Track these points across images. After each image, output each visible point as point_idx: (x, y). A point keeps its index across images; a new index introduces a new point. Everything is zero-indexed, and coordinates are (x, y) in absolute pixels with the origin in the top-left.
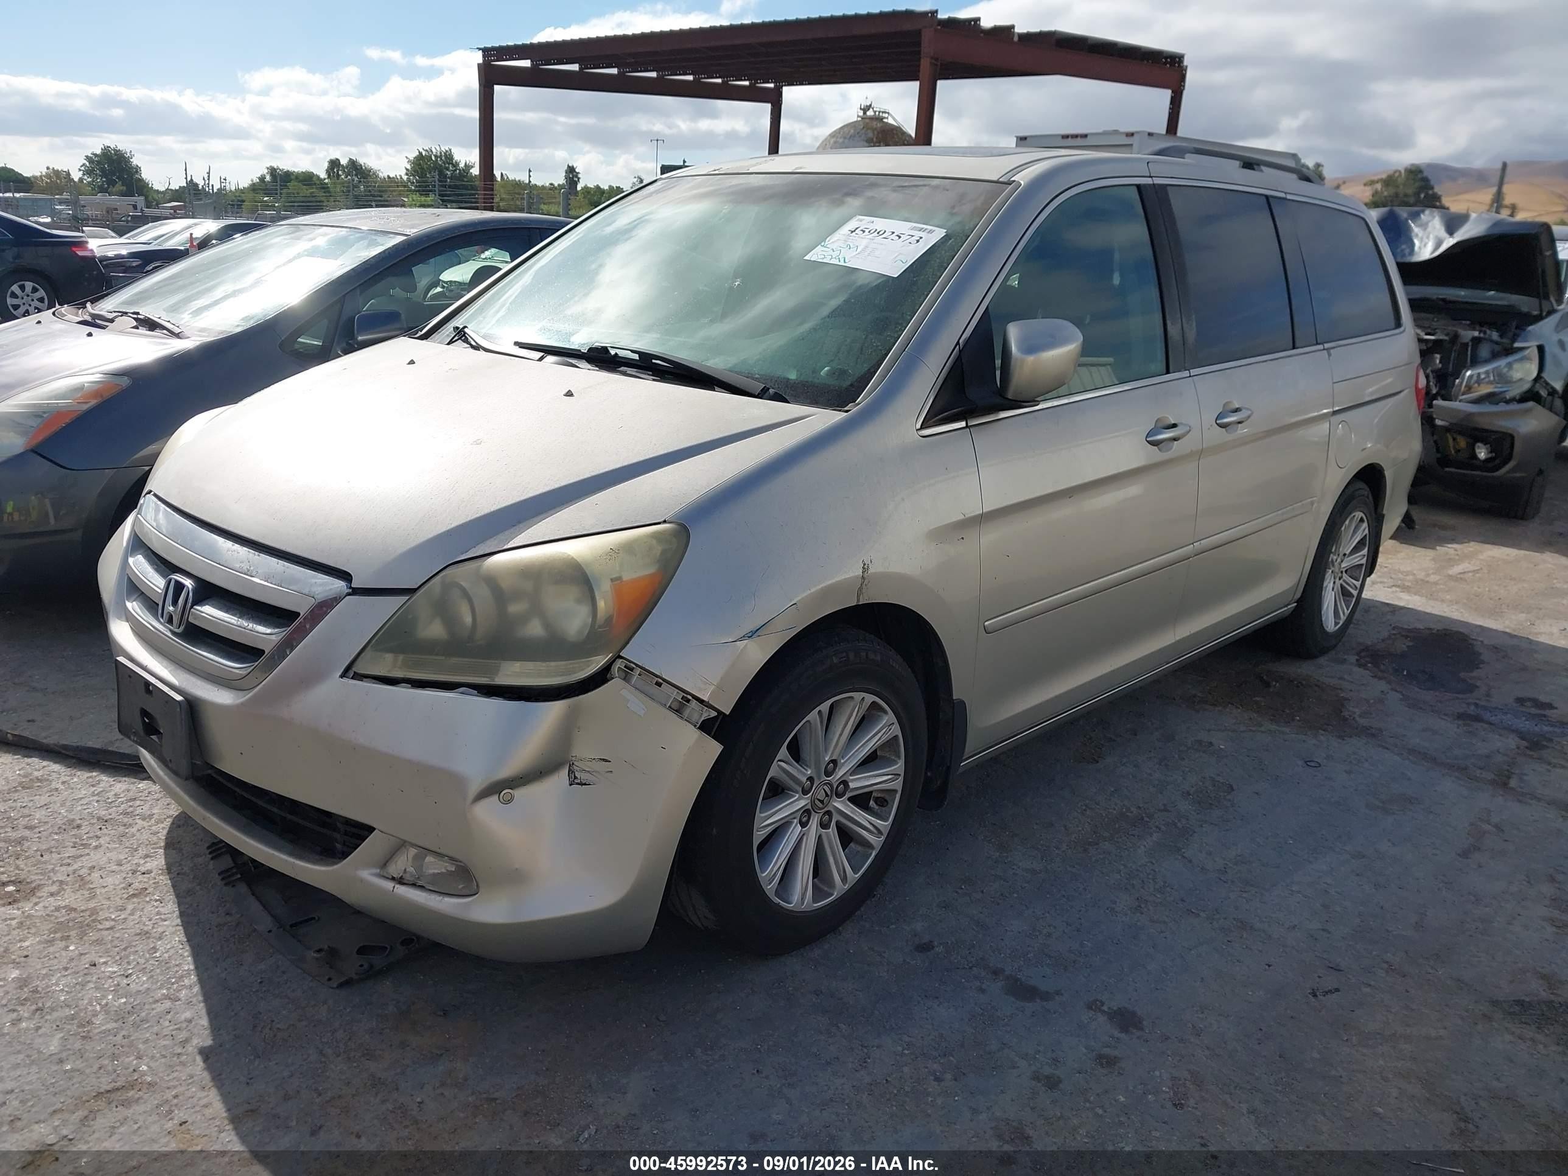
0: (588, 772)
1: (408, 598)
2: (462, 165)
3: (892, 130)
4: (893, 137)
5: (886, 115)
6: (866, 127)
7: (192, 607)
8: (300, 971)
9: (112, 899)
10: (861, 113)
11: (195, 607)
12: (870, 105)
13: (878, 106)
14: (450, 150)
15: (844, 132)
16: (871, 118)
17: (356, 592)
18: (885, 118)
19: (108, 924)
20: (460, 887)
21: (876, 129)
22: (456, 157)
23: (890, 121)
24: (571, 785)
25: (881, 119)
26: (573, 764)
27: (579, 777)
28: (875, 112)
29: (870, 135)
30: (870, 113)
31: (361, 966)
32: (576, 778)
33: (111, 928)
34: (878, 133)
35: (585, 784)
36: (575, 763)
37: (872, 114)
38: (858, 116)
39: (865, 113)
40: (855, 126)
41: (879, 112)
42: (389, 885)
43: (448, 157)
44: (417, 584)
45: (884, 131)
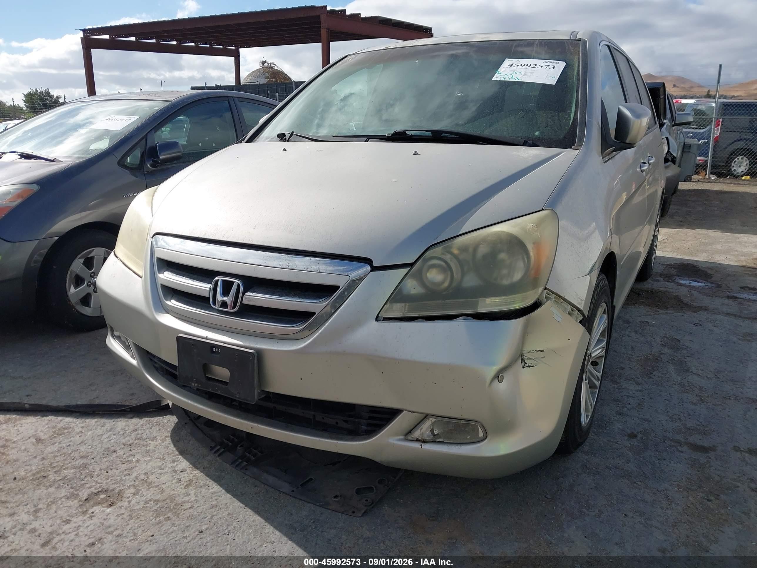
0: (533, 359)
1: (409, 269)
2: (55, 97)
3: (278, 72)
4: (279, 76)
5: (274, 65)
6: (265, 71)
7: (243, 294)
8: (330, 511)
9: (175, 490)
10: (262, 65)
11: (246, 294)
12: (266, 61)
13: (270, 61)
14: (48, 89)
15: (254, 74)
16: (267, 67)
17: (374, 269)
18: (273, 67)
19: (188, 505)
20: (468, 437)
21: (270, 72)
22: (52, 94)
23: (276, 68)
24: (523, 368)
25: (272, 68)
26: (523, 355)
27: (527, 363)
28: (268, 64)
29: (267, 75)
30: (266, 65)
31: (367, 500)
32: (525, 363)
33: (191, 508)
34: (271, 74)
35: (531, 366)
36: (525, 354)
37: (267, 65)
38: (260, 66)
39: (263, 65)
40: (259, 71)
41: (270, 64)
42: (417, 445)
43: (48, 93)
44: (413, 260)
45: (274, 73)
